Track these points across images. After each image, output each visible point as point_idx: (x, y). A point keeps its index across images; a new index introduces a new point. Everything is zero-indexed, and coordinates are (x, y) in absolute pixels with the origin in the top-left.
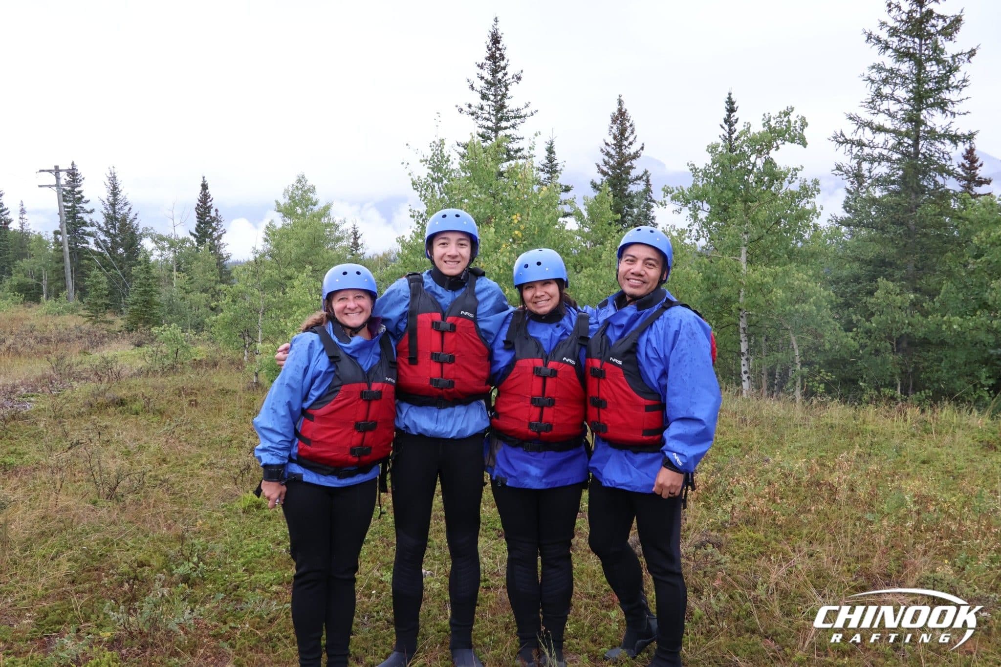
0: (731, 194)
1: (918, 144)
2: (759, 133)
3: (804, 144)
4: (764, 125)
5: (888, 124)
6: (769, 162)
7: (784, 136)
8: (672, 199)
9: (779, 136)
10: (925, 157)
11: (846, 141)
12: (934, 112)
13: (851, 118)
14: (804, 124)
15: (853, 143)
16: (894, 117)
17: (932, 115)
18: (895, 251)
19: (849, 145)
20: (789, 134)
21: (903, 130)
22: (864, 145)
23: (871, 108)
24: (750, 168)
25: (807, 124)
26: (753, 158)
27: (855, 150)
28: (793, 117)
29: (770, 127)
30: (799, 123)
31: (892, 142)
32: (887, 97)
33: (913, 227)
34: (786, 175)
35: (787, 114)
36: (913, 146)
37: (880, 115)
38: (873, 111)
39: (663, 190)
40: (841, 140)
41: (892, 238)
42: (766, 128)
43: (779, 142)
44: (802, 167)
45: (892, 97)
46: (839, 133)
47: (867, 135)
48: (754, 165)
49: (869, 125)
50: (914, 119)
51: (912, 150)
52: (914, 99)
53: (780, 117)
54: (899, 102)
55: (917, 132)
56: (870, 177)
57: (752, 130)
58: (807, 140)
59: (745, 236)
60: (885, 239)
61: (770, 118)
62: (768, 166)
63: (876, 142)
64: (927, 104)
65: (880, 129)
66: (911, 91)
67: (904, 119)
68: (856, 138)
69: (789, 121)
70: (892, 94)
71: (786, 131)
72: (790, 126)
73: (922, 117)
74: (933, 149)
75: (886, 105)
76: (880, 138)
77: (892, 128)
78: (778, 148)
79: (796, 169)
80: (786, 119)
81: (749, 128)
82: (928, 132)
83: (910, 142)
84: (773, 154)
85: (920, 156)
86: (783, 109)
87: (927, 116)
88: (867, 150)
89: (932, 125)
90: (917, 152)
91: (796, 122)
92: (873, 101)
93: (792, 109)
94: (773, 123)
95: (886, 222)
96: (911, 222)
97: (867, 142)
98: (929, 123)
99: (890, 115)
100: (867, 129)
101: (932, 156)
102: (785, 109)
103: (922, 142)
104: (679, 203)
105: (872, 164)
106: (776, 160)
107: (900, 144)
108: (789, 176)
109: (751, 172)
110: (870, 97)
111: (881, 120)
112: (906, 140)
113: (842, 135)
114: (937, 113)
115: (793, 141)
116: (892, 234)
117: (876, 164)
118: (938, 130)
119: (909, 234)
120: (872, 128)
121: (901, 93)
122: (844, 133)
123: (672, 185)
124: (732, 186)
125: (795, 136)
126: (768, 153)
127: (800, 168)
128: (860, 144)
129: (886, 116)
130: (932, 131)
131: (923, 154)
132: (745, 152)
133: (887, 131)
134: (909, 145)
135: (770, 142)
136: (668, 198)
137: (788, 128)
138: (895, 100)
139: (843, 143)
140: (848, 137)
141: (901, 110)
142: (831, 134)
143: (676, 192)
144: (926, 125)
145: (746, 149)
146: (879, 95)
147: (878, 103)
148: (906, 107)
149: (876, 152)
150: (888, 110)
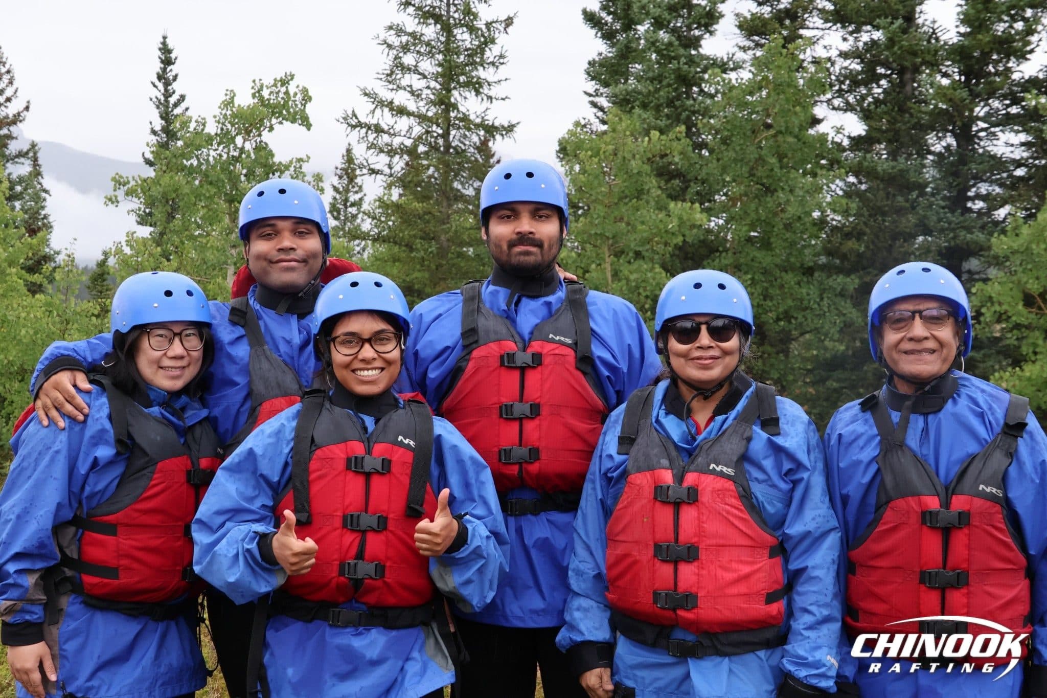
0: (213, 190)
1: (449, 134)
2: (248, 106)
3: (308, 126)
4: (254, 96)
5: (412, 106)
6: (261, 148)
7: (281, 113)
8: (127, 194)
9: (273, 113)
10: (457, 153)
11: (360, 125)
12: (467, 94)
13: (366, 94)
14: (307, 98)
15: (369, 128)
16: (418, 96)
17: (465, 98)
18: (427, 275)
19: (364, 130)
20: (288, 111)
21: (430, 114)
22: (383, 131)
23: (390, 82)
24: (236, 154)
25: (310, 99)
26: (239, 140)
27: (372, 137)
28: (292, 89)
29: (261, 99)
30: (299, 97)
31: (418, 130)
32: (409, 69)
33: (445, 244)
34: (287, 167)
35: (284, 82)
36: (442, 136)
37: (401, 92)
38: (391, 86)
39: (114, 179)
40: (353, 123)
41: (423, 258)
42: (256, 100)
43: (274, 121)
44: (309, 158)
45: (416, 71)
46: (350, 113)
47: (385, 118)
48: (242, 150)
49: (390, 105)
50: (444, 103)
51: (441, 141)
52: (443, 75)
53: (275, 85)
54: (425, 77)
55: (448, 120)
56: (391, 175)
57: (237, 102)
58: (311, 121)
59: (233, 251)
60: (414, 258)
61: (262, 86)
62: (263, 153)
63: (397, 128)
64: (458, 82)
65: (402, 111)
66: (440, 65)
67: (432, 101)
68: (374, 121)
69: (287, 93)
70: (416, 66)
71: (284, 106)
72: (289, 98)
73: (453, 100)
74: (467, 143)
75: (408, 79)
76: (403, 123)
77: (415, 110)
78: (271, 129)
79: (300, 160)
80: (283, 89)
81: (232, 98)
82: (461, 120)
83: (440, 132)
84: (266, 136)
85: (451, 150)
86: (280, 75)
87: (459, 99)
88: (386, 138)
89: (464, 110)
90: (448, 146)
91: (296, 94)
92: (392, 72)
93: (292, 77)
94: (265, 93)
95: (415, 236)
96: (443, 238)
97: (386, 128)
98: (461, 109)
99: (412, 93)
100: (386, 110)
101: (464, 151)
102: (283, 76)
103: (453, 132)
104: (135, 200)
105: (392, 157)
106: (271, 146)
107: (427, 132)
108: (292, 169)
109: (236, 159)
110: (388, 67)
111: (402, 98)
112: (434, 128)
113: (354, 115)
114: (471, 95)
115: (293, 121)
116: (422, 253)
117: (397, 157)
118: (472, 117)
119: (442, 252)
120: (391, 109)
121: (428, 66)
122: (357, 112)
123: (126, 173)
124: (215, 179)
125: (296, 113)
126: (260, 135)
127: (305, 158)
128: (378, 130)
129: (408, 95)
130: (465, 118)
131: (455, 148)
132: (228, 132)
133: (409, 114)
134: (439, 135)
135: (262, 120)
136: (120, 193)
137: (286, 102)
138: (420, 74)
139: (354, 127)
140: (363, 119)
141: (428, 87)
142: (341, 114)
143: (132, 183)
144: (458, 111)
145: (229, 126)
146: (399, 66)
147: (398, 77)
148: (433, 84)
149: (396, 141)
150: (411, 86)
